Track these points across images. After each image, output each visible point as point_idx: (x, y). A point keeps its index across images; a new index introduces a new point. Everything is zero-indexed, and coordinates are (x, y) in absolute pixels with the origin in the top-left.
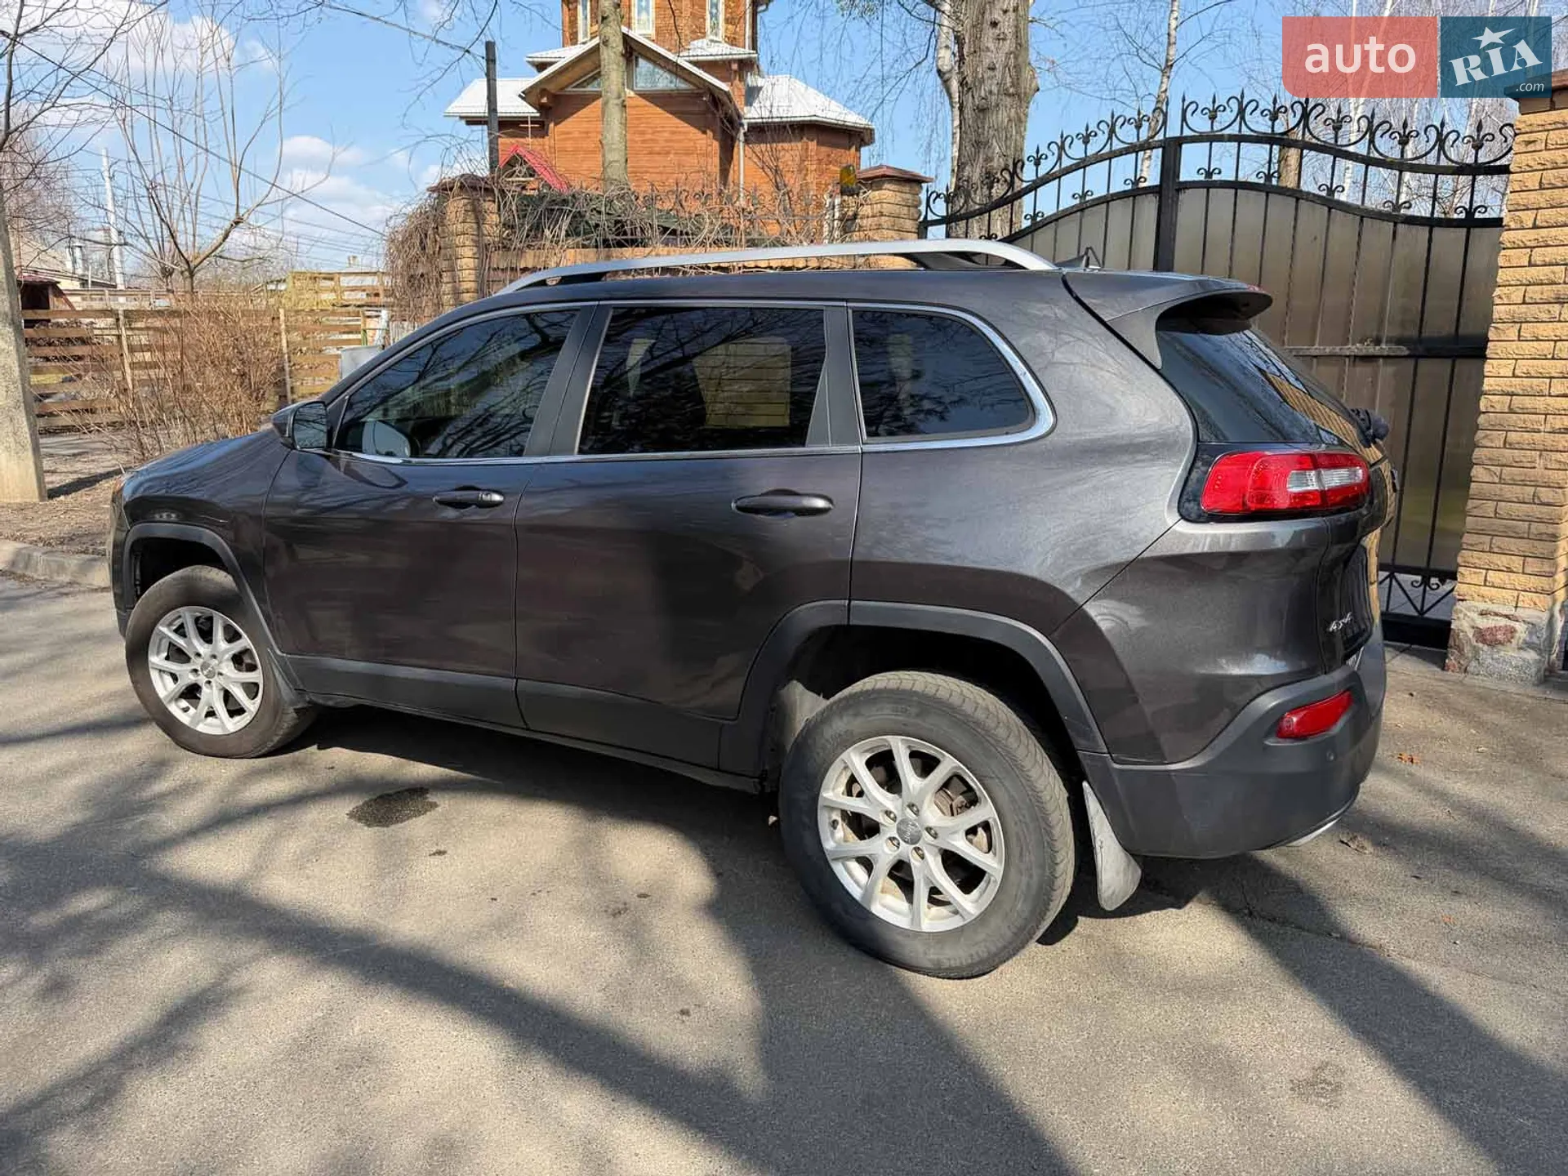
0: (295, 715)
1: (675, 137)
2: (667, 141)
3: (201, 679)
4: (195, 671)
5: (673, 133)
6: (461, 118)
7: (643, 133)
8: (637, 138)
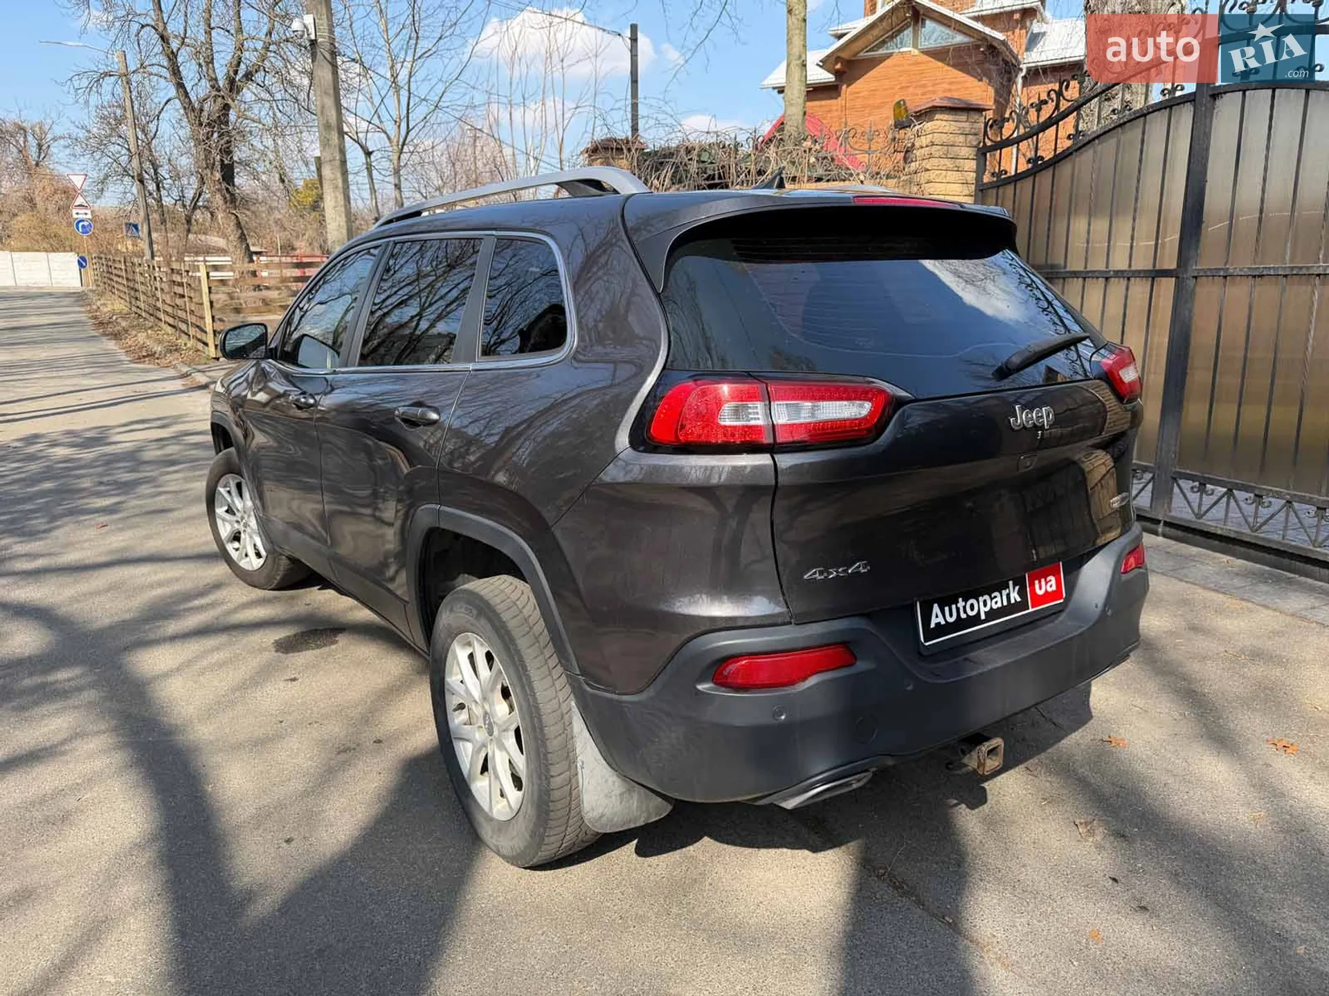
0: (287, 562)
1: (953, 87)
2: (945, 91)
3: (242, 528)
4: (238, 522)
5: (951, 83)
6: (774, 88)
7: (924, 86)
8: (919, 91)
